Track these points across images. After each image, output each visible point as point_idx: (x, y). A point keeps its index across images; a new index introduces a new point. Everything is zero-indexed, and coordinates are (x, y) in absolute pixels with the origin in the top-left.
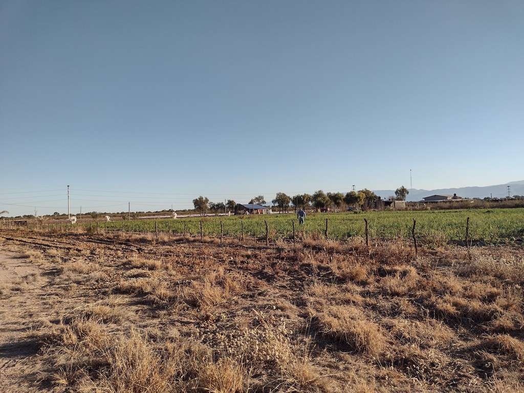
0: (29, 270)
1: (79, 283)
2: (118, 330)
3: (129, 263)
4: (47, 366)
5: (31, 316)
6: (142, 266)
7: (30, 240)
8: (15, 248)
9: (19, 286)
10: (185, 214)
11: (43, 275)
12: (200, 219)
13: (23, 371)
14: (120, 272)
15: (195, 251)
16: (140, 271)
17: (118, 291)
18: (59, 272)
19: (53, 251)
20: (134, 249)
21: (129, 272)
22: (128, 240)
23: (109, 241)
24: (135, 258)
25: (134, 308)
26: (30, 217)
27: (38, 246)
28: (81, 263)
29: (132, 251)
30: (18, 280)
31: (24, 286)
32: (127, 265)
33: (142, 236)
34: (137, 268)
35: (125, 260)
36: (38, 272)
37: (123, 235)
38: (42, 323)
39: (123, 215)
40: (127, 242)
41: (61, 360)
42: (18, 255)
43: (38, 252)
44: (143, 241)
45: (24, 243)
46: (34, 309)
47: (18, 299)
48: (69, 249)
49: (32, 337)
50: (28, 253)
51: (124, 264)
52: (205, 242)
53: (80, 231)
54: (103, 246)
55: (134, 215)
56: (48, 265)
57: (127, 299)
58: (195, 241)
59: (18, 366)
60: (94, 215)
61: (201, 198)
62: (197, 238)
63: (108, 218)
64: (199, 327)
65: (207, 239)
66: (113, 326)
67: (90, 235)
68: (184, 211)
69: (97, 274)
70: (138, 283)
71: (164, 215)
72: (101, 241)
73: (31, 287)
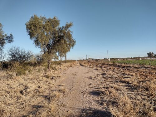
0: (98, 73)
1: (110, 78)
2: (121, 93)
3: (125, 73)
4: (101, 99)
5: (98, 85)
6: (129, 75)
7: (99, 65)
8: (95, 67)
9: (96, 77)
10: (144, 58)
11: (101, 75)
12: (150, 60)
13: (96, 99)
14: (122, 76)
15: (148, 71)
16: (128, 76)
17: (121, 81)
18: (105, 74)
19: (104, 69)
20: (126, 69)
21: (124, 76)
22: (125, 66)
23: (119, 66)
24: (127, 72)
25: (126, 87)
26: (99, 59)
27: (100, 67)
28: (111, 72)
29: (126, 70)
30: (95, 75)
31: (97, 77)
32: (124, 74)
33: (129, 65)
34: (127, 75)
35: (123, 72)
36: (100, 74)
37: (123, 65)
38: (101, 88)
39: (123, 59)
40: (124, 67)
41: (105, 99)
42: (96, 69)
43: (100, 69)
44: (129, 67)
45: (97, 66)
46: (99, 83)
47: (96, 80)
48: (108, 68)
49: (98, 91)
50: (98, 69)
51: (123, 74)
52: (152, 68)
53: (111, 63)
54: (117, 68)
55: (127, 59)
56: (103, 72)
57: (124, 84)
58: (148, 68)
59: (95, 98)
60: (115, 59)
61: (150, 53)
62: (148, 67)
63: (119, 60)
64: (149, 97)
65: (153, 67)
66: (119, 92)
67: (114, 64)
68: (144, 57)
69: (115, 76)
70: (127, 80)
71: (137, 58)
72: (117, 66)
73: (99, 78)
